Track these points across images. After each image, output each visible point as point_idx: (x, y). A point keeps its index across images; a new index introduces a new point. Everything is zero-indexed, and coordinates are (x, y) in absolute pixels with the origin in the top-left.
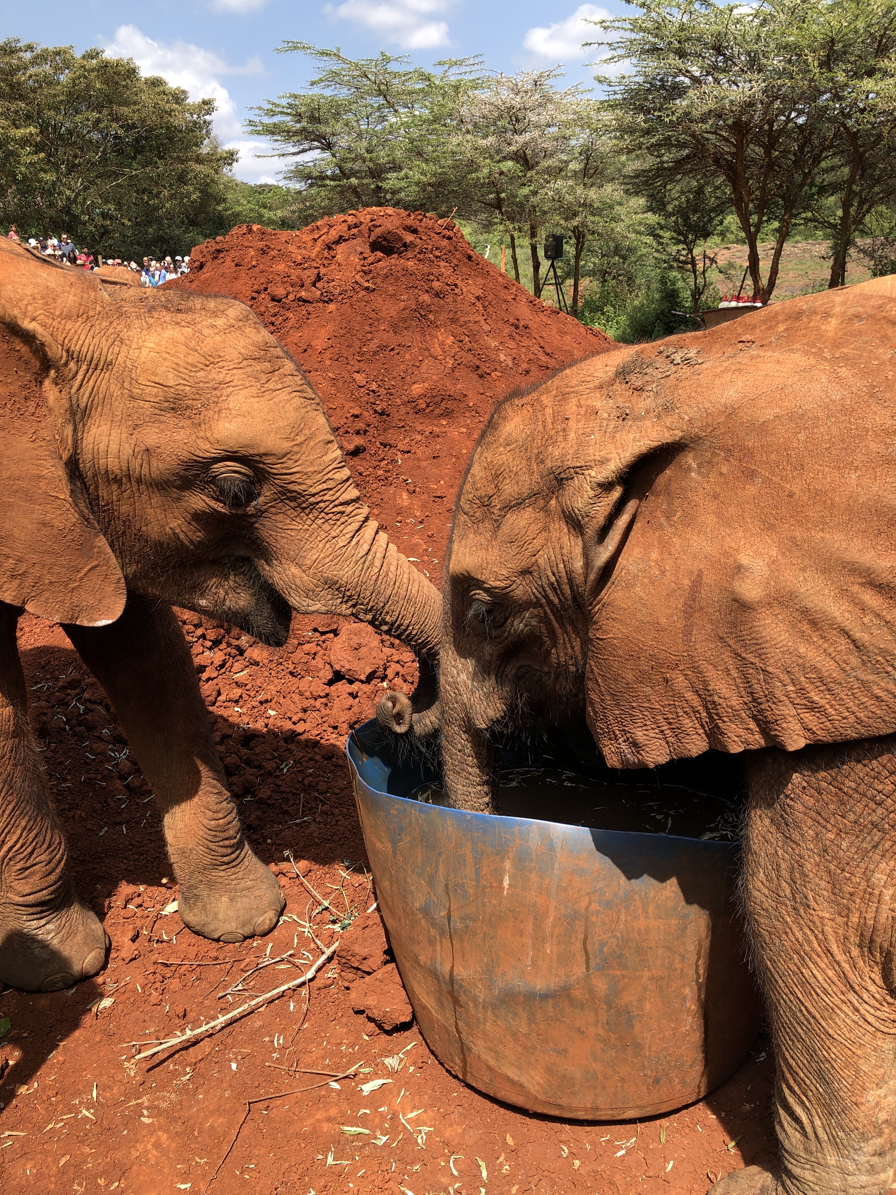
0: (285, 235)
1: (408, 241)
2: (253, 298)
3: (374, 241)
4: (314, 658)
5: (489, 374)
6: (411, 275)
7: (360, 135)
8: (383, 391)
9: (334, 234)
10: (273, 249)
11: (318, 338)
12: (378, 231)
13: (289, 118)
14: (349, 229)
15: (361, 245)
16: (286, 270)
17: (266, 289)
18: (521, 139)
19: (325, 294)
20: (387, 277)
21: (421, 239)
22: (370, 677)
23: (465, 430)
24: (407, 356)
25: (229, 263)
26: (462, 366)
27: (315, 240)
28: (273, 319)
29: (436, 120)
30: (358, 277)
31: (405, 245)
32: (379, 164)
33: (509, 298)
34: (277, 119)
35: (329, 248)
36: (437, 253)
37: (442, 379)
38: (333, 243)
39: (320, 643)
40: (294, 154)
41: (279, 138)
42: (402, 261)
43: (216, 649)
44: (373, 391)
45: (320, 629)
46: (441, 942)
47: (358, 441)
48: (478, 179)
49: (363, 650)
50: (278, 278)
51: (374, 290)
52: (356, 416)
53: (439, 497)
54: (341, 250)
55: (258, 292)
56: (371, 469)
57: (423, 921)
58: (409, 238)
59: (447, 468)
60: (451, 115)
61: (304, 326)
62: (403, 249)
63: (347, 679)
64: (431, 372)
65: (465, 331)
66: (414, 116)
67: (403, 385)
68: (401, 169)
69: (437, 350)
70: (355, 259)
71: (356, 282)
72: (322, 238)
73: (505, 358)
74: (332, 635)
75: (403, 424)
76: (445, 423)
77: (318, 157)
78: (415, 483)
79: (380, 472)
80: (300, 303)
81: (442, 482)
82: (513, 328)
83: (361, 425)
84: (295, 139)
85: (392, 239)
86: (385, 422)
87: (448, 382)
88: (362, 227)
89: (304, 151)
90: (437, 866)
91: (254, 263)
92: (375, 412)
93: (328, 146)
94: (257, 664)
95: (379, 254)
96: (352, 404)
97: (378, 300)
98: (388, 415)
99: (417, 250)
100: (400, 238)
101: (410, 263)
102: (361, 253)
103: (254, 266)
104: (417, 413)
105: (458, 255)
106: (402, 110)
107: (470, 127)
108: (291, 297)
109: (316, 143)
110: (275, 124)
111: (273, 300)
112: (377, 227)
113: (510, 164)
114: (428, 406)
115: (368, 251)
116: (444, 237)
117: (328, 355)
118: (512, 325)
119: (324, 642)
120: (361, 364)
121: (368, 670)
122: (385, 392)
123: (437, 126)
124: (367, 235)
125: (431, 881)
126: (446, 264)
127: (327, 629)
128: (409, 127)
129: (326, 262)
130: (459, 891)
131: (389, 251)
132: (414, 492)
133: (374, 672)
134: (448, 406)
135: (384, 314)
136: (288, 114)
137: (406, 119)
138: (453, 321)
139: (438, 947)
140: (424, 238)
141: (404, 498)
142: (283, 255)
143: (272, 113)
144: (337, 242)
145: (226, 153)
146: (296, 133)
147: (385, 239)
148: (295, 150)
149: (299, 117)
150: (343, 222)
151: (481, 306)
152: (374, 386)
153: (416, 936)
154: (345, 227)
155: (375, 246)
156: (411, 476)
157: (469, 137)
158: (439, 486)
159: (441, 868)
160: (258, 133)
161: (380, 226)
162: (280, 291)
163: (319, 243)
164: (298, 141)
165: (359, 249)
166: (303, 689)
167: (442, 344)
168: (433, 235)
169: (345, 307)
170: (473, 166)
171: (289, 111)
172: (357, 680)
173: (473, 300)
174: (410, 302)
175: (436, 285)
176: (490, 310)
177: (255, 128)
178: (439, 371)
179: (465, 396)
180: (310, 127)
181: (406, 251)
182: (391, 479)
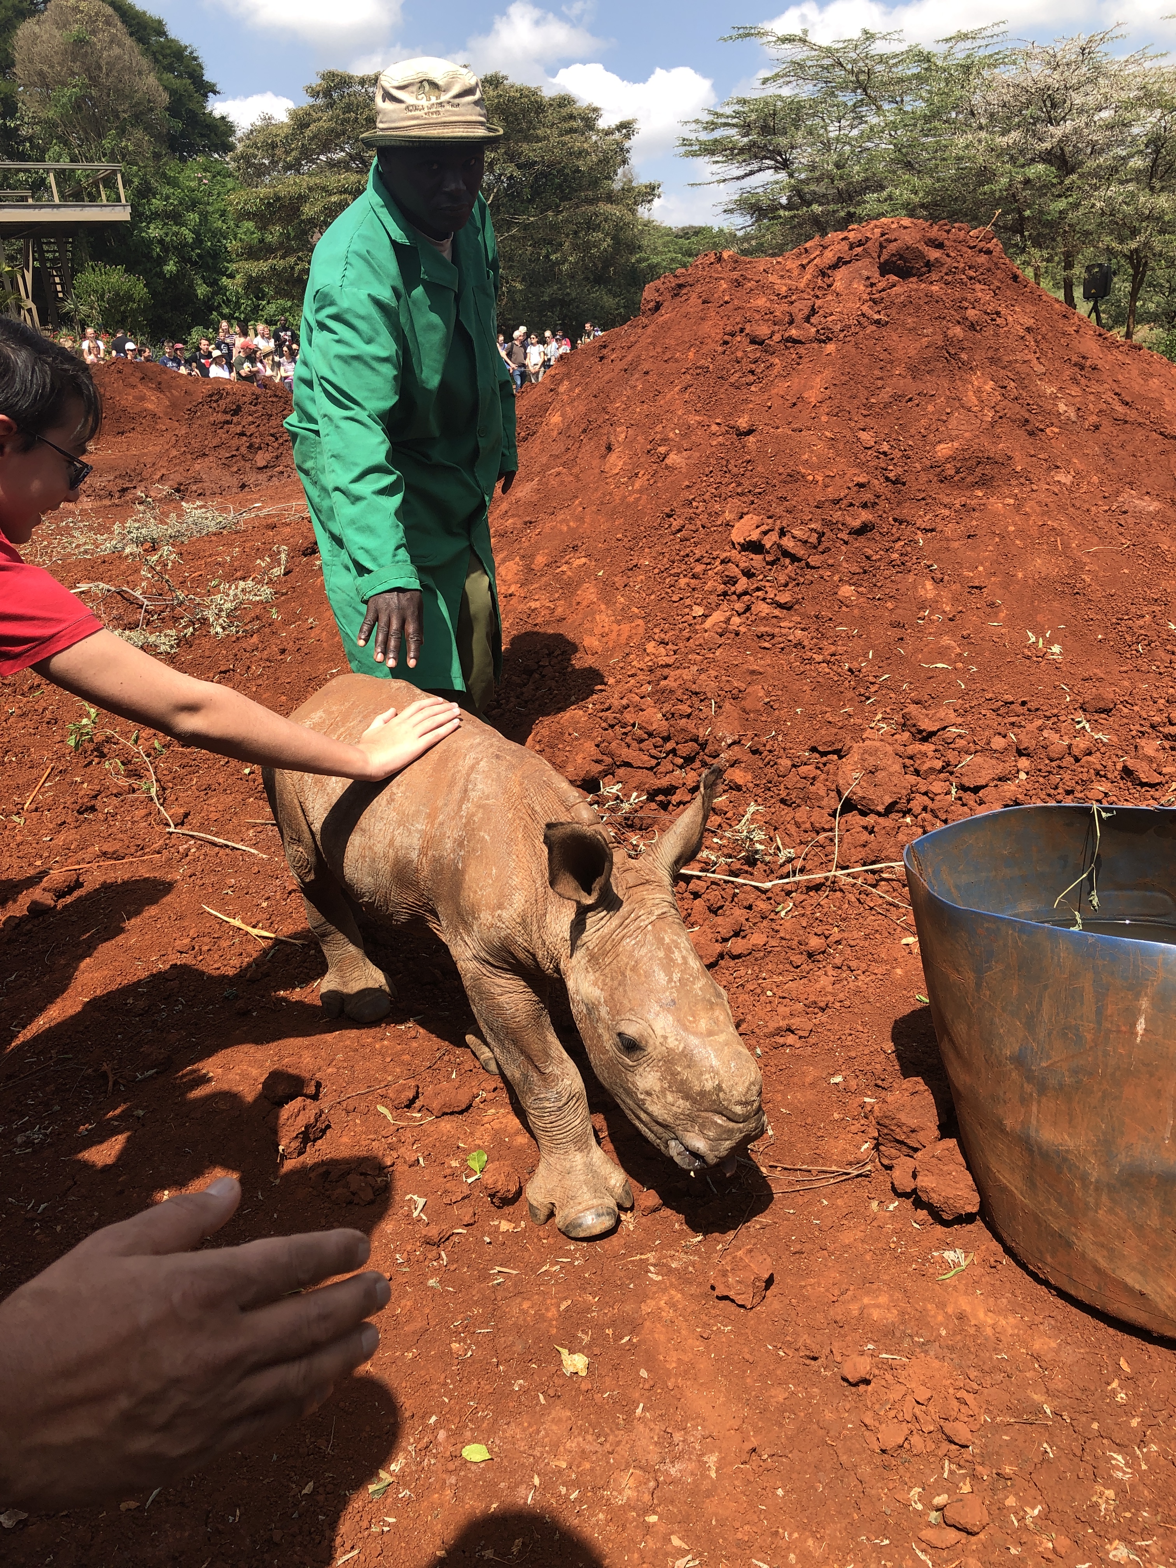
0: (762, 262)
1: (932, 259)
2: (726, 343)
3: (886, 261)
4: (812, 784)
5: (1042, 430)
6: (937, 302)
7: (827, 146)
8: (897, 454)
9: (830, 256)
10: (750, 280)
11: (812, 388)
12: (893, 247)
13: (733, 132)
14: (851, 248)
15: (868, 268)
16: (768, 305)
17: (742, 330)
18: (1058, 132)
19: (822, 332)
20: (905, 306)
21: (948, 255)
22: (890, 809)
23: (1012, 501)
24: (930, 408)
25: (694, 300)
26: (1004, 420)
27: (803, 267)
28: (753, 366)
29: (935, 115)
30: (865, 308)
31: (928, 264)
32: (851, 183)
33: (1071, 330)
34: (718, 134)
35: (823, 274)
36: (971, 273)
37: (977, 436)
38: (829, 268)
39: (821, 765)
40: (738, 178)
41: (720, 159)
42: (923, 286)
43: (688, 769)
44: (885, 454)
45: (820, 749)
46: (1039, 1102)
47: (865, 516)
48: (993, 192)
49: (880, 775)
50: (757, 317)
51: (887, 323)
52: (861, 485)
53: (976, 587)
54: (840, 277)
55: (733, 335)
56: (882, 553)
57: (1014, 1075)
58: (934, 254)
59: (988, 550)
60: (958, 106)
61: (794, 373)
62: (924, 269)
63: (859, 810)
64: (962, 427)
65: (1009, 374)
66: (906, 113)
67: (924, 446)
68: (883, 188)
69: (971, 399)
70: (860, 287)
71: (863, 315)
72: (815, 262)
73: (1065, 408)
74: (836, 757)
75: (923, 495)
76: (980, 494)
77: (772, 179)
78: (941, 569)
79: (895, 556)
80: (789, 344)
81: (981, 568)
82: (1077, 369)
83: (868, 496)
84: (740, 158)
85: (910, 256)
86: (899, 492)
87: (985, 441)
88: (869, 244)
89: (752, 173)
90: (1040, 1003)
91: (727, 298)
92: (887, 479)
93: (785, 165)
94: (738, 788)
95: (893, 278)
96: (857, 471)
97: (892, 337)
98: (904, 484)
99: (944, 270)
100: (921, 255)
101: (935, 288)
102: (868, 278)
103: (727, 303)
104: (942, 481)
105: (1000, 274)
106: (886, 106)
107: (983, 121)
108: (777, 337)
109: (768, 161)
110: (716, 141)
111: (753, 342)
112: (891, 241)
113: (1041, 167)
114: (957, 473)
115: (877, 275)
116: (980, 251)
117: (825, 408)
118: (1075, 365)
119: (825, 765)
120: (867, 419)
121: (888, 800)
122: (901, 453)
123: (937, 123)
124: (875, 255)
125: (1031, 1023)
126: (983, 287)
127: (830, 749)
128: (896, 129)
129: (819, 293)
130: (1070, 1035)
131: (905, 273)
132: (942, 580)
133: (895, 803)
134: (986, 472)
135: (900, 354)
136: (734, 125)
137: (892, 118)
138: (993, 361)
139: (1034, 1109)
140: (952, 254)
141: (928, 589)
142: (764, 288)
143: (711, 126)
144: (835, 266)
145: (646, 187)
146: (742, 151)
147: (901, 257)
148: (741, 172)
149: (746, 129)
150: (843, 239)
151: (1032, 340)
152: (885, 447)
153: (1001, 1094)
154: (845, 246)
155: (885, 269)
156: (936, 561)
157: (983, 134)
158: (978, 574)
159: (1046, 1005)
160: (694, 154)
161: (896, 240)
162: (763, 330)
163: (810, 269)
164: (744, 161)
165: (865, 273)
166: (800, 820)
167: (979, 390)
168: (965, 249)
169: (848, 347)
170: (985, 175)
171: (735, 121)
172: (872, 811)
173: (1022, 332)
174: (936, 337)
175: (971, 313)
176: (1044, 345)
177: (690, 148)
178: (973, 427)
179: (1010, 458)
180: (761, 141)
181: (929, 272)
182: (910, 564)
